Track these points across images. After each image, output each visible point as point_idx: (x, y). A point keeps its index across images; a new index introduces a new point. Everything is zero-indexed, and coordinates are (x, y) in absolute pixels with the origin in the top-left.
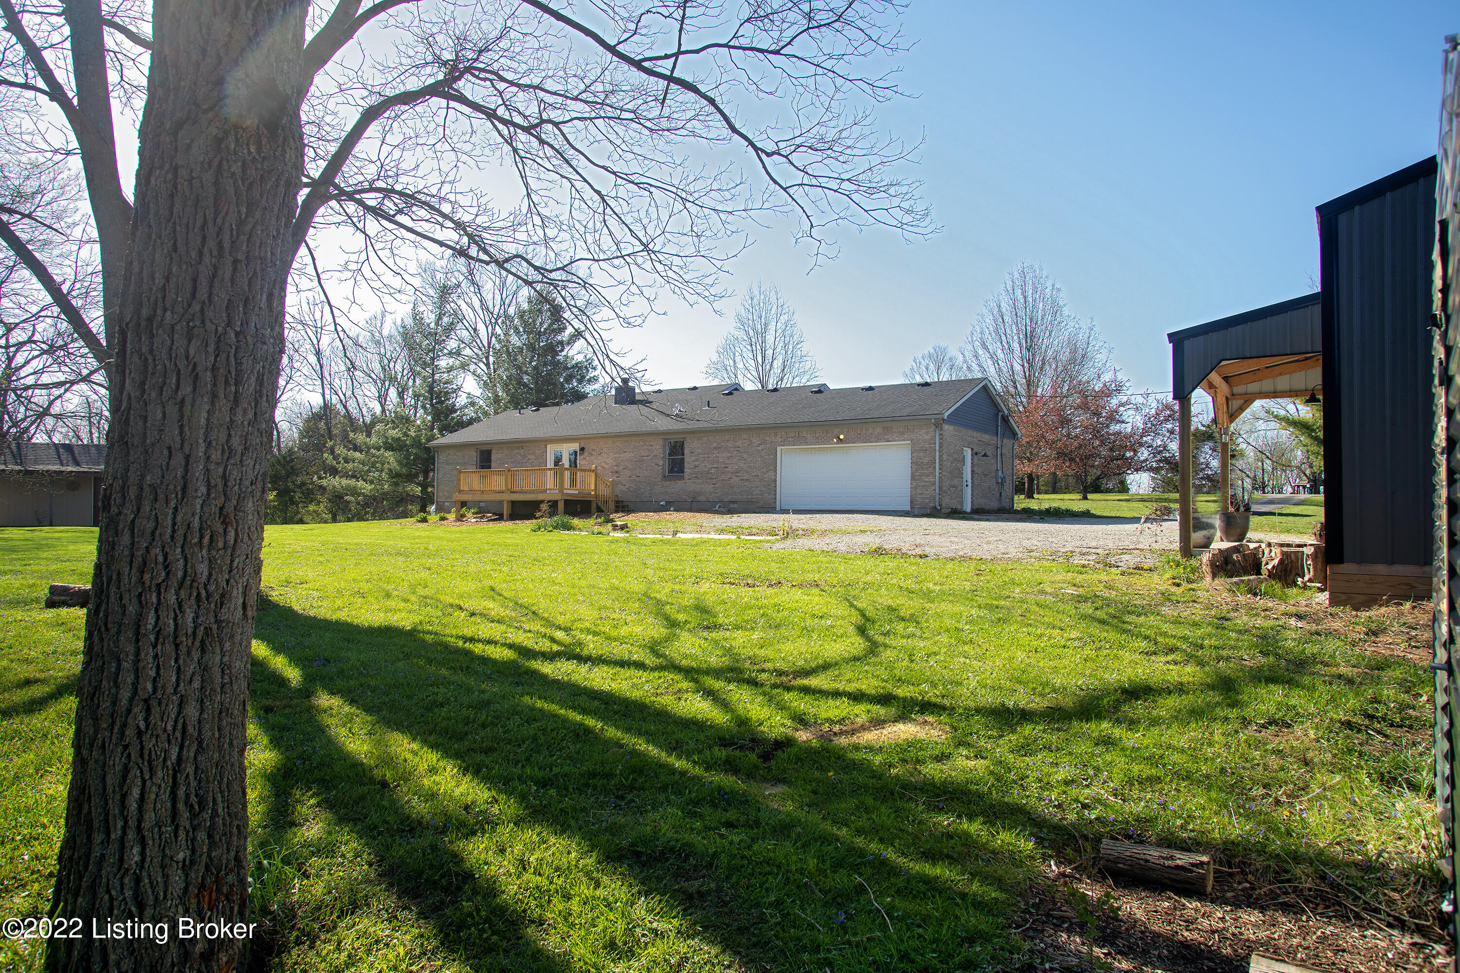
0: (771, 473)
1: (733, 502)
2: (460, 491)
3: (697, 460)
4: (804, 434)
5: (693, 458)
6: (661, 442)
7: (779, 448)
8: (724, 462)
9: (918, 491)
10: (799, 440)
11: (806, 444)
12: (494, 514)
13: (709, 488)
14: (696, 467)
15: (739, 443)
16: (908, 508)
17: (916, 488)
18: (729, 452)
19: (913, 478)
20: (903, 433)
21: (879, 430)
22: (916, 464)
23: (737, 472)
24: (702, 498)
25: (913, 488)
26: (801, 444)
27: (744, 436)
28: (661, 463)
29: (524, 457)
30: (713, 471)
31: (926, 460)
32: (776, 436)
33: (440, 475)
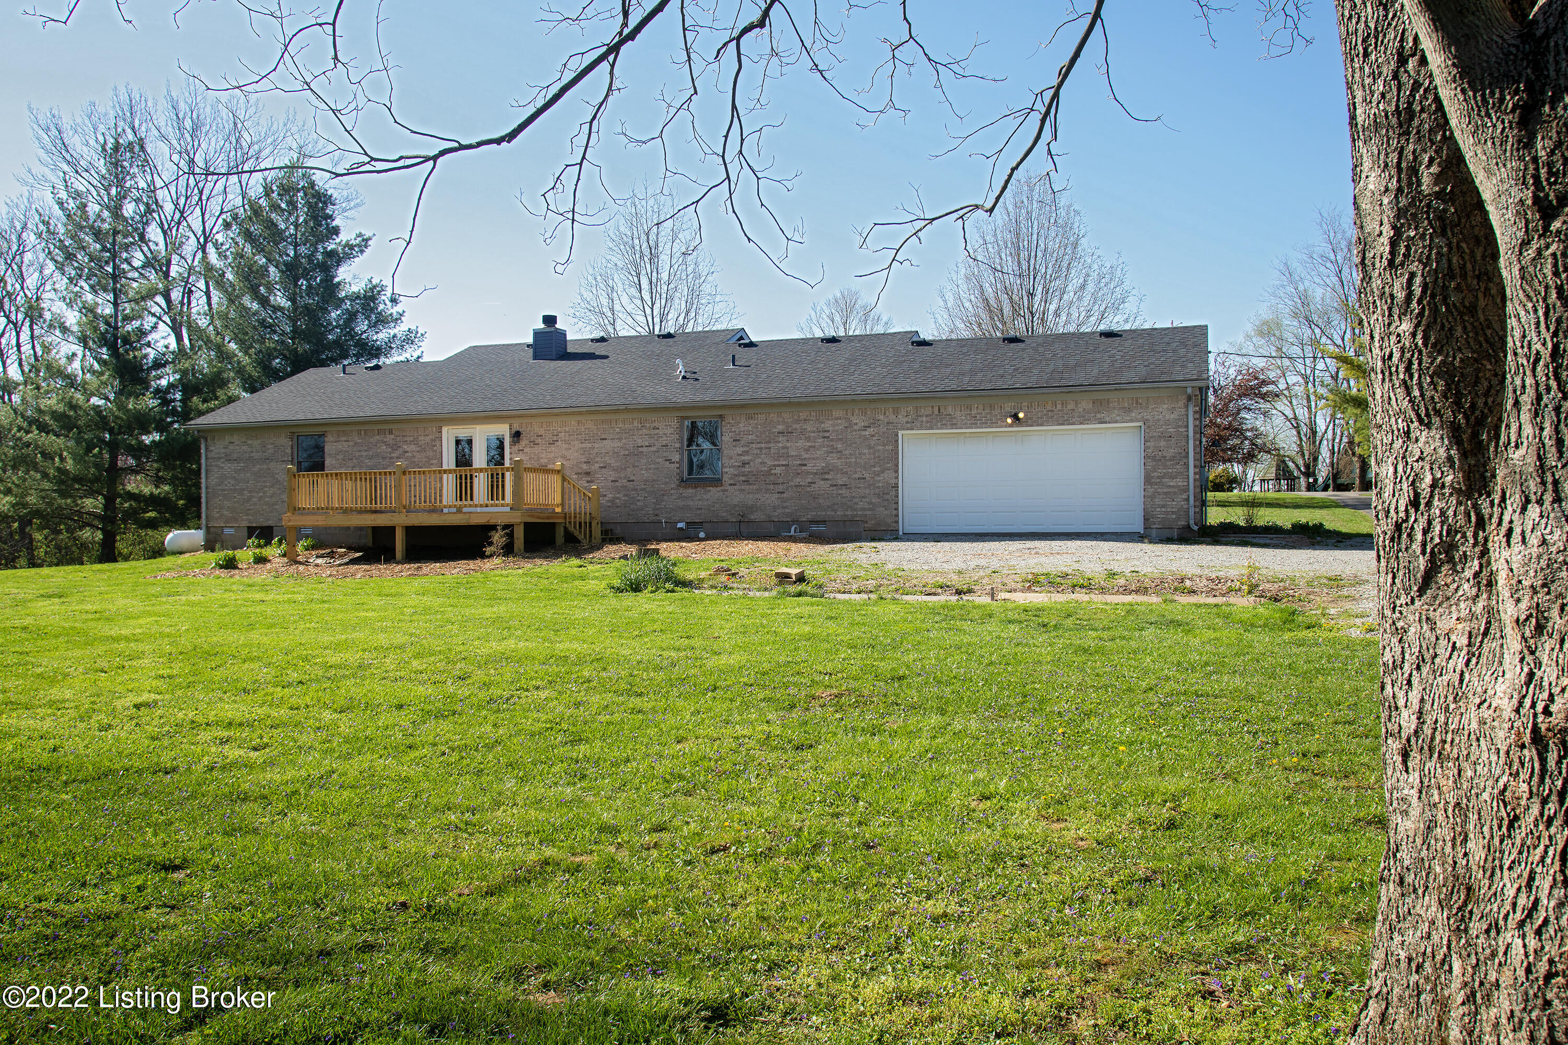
0: (888, 475)
1: (817, 522)
2: (296, 510)
3: (746, 453)
4: (950, 410)
5: (739, 450)
6: (675, 423)
7: (900, 433)
8: (799, 457)
9: (1157, 501)
10: (940, 420)
11: (954, 426)
12: (351, 548)
13: (771, 499)
14: (744, 464)
15: (828, 425)
16: (1139, 528)
17: (1152, 497)
18: (808, 439)
19: (1148, 480)
20: (1129, 410)
21: (1085, 404)
22: (1154, 458)
23: (823, 473)
24: (757, 516)
25: (1148, 498)
26: (944, 426)
27: (837, 413)
28: (676, 457)
29: (395, 447)
30: (778, 470)
31: (1171, 452)
32: (896, 411)
33: (213, 481)
